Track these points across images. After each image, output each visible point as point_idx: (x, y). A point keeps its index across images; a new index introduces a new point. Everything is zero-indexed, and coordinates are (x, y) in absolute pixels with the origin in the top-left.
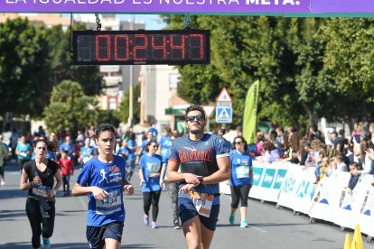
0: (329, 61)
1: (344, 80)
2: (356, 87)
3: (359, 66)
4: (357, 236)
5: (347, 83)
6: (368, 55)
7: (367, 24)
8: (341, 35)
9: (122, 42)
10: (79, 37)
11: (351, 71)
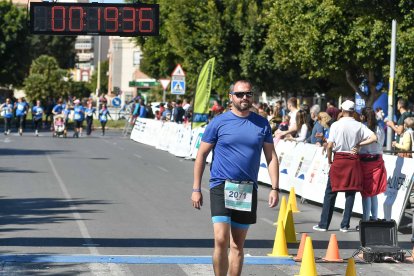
0: (271, 43)
1: (284, 59)
2: (295, 65)
3: (297, 48)
4: (292, 197)
5: (286, 62)
6: (307, 37)
7: (306, 9)
8: (282, 20)
9: (76, 14)
10: (35, 8)
11: (290, 52)
